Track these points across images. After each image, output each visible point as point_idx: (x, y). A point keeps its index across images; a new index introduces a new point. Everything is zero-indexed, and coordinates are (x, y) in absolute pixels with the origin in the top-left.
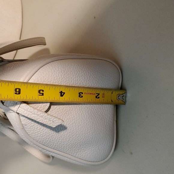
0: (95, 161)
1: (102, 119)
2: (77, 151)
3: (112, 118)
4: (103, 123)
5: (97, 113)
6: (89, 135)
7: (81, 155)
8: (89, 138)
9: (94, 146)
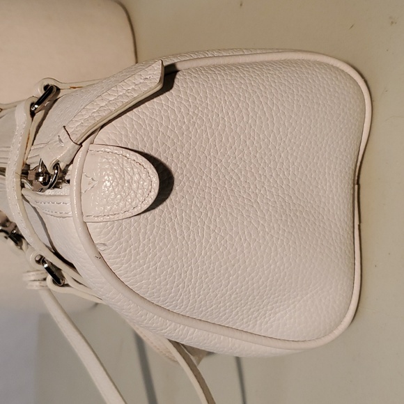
0: (307, 339)
1: (317, 224)
2: (256, 314)
3: (346, 219)
4: (320, 234)
5: (301, 208)
6: (282, 268)
7: (269, 325)
8: (282, 274)
9: (298, 298)
